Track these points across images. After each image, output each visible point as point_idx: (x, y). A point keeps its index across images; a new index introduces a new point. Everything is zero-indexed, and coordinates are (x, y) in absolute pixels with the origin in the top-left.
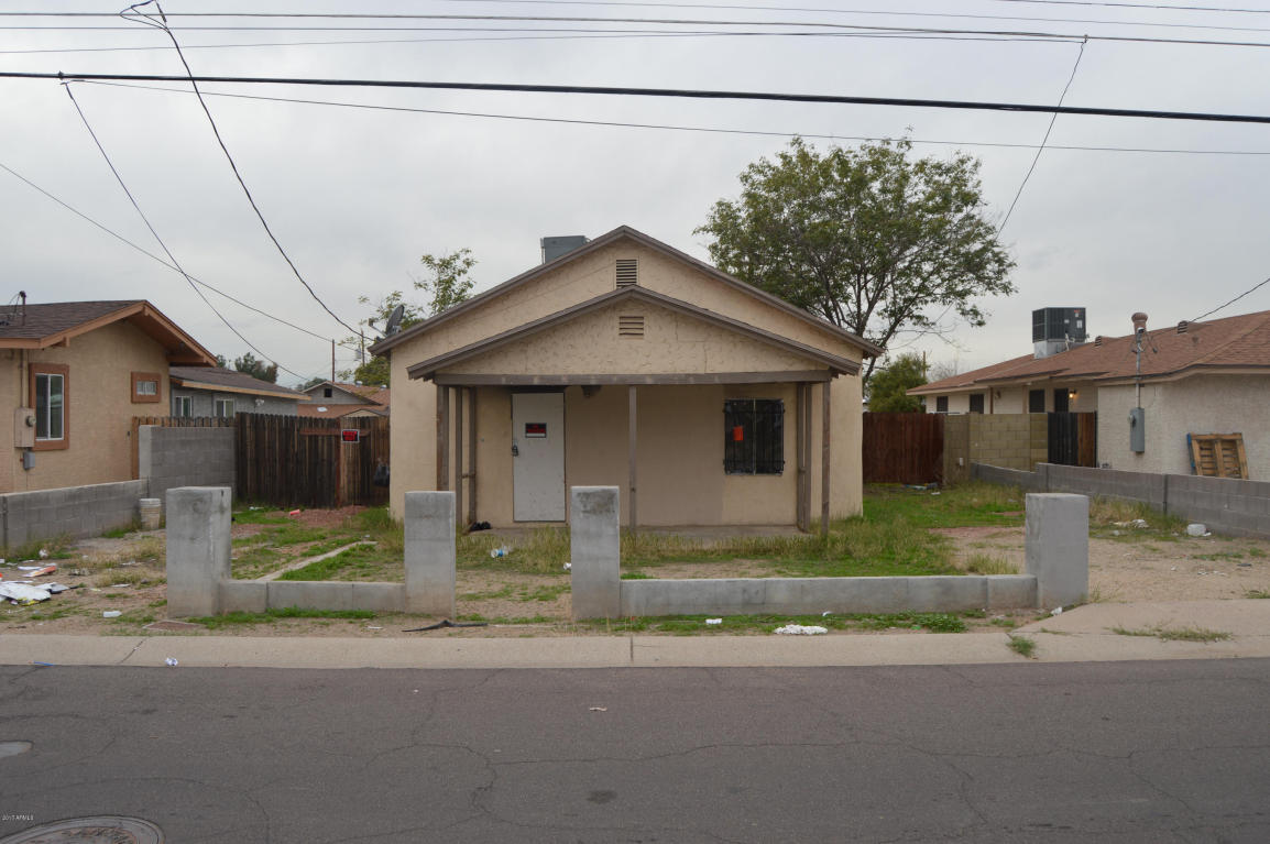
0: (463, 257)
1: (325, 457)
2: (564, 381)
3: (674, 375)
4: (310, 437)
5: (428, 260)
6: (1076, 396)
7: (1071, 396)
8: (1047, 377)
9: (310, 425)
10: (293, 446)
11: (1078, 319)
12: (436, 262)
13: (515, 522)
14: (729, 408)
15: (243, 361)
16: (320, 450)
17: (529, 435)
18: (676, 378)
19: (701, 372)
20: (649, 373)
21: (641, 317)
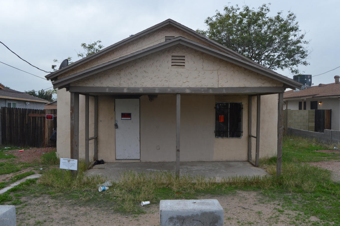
0: (98, 44)
1: (39, 126)
2: (141, 91)
3: (202, 88)
4: (33, 117)
5: (84, 45)
6: (321, 104)
7: (320, 104)
8: (311, 97)
9: (33, 113)
10: (26, 121)
11: (309, 79)
12: (87, 46)
13: (116, 160)
14: (218, 107)
15: (41, 92)
16: (37, 122)
17: (123, 118)
18: (202, 90)
19: (216, 86)
20: (188, 87)
21: (184, 56)
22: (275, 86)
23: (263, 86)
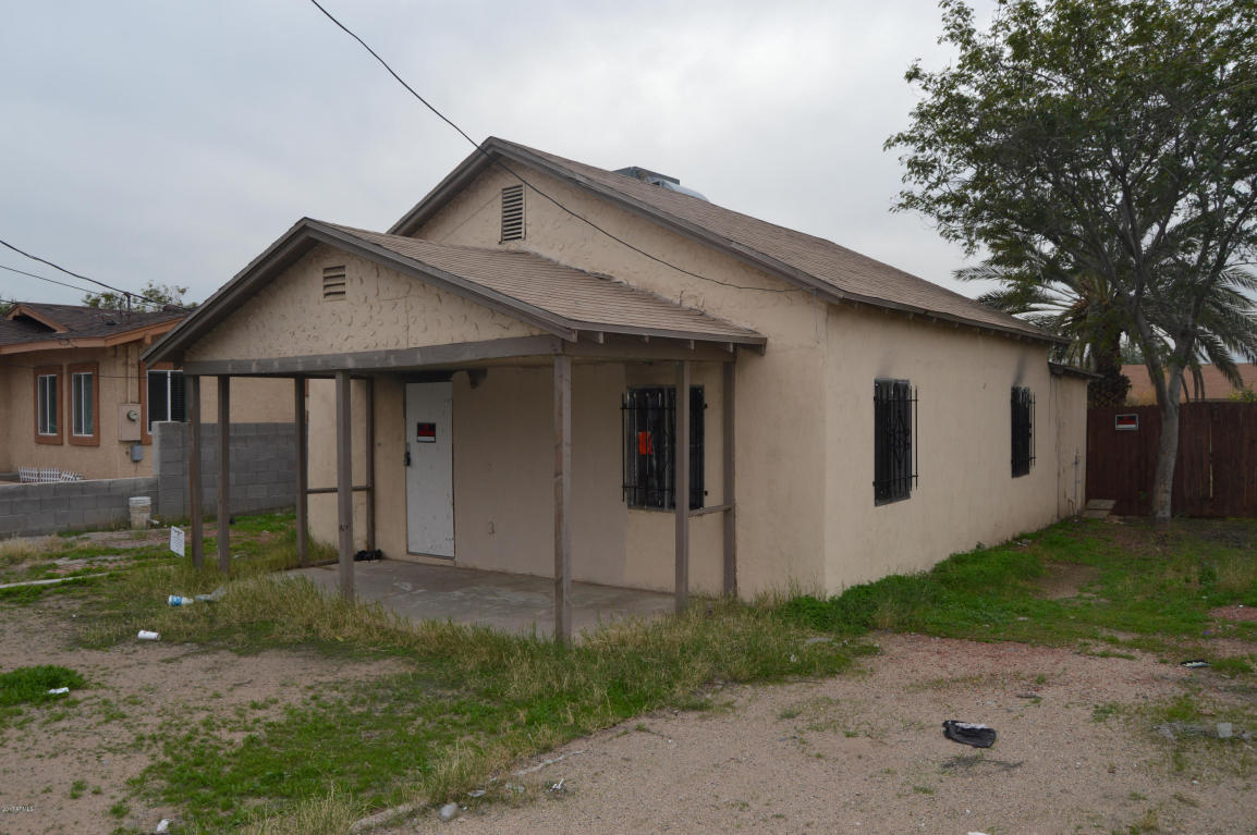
3: (375, 353)
13: (408, 553)
17: (421, 438)
18: (376, 358)
19: (403, 346)
20: (351, 351)
21: (343, 267)
22: (536, 333)
23: (508, 334)
